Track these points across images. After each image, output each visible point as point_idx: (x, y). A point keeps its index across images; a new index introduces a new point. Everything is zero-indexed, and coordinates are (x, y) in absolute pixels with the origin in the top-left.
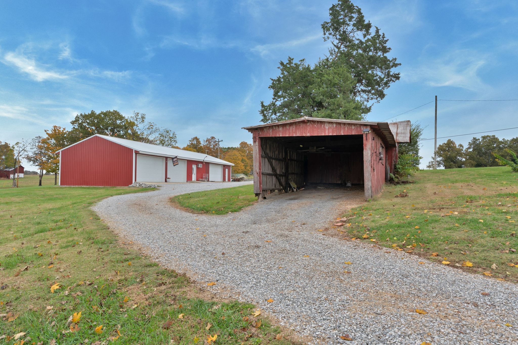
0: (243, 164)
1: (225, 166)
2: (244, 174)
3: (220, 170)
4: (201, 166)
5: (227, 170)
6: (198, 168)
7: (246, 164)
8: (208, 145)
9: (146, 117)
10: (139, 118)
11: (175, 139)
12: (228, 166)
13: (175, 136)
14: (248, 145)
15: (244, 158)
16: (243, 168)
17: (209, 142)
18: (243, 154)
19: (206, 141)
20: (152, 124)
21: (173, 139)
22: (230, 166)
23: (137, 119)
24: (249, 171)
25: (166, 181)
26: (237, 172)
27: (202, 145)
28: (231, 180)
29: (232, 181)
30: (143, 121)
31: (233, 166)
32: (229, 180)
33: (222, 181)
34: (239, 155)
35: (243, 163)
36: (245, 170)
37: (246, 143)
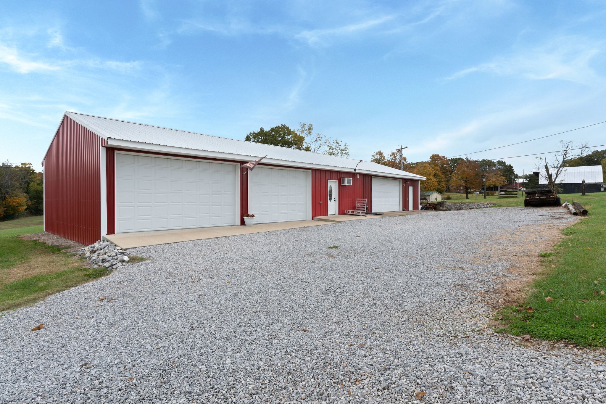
0: (436, 180)
1: (406, 182)
2: (437, 191)
3: (396, 190)
4: (349, 181)
5: (411, 189)
6: (341, 186)
7: (440, 180)
8: (393, 159)
9: (314, 127)
10: (306, 130)
11: (347, 152)
12: (413, 182)
13: (347, 148)
14: (441, 157)
15: (437, 172)
16: (436, 184)
17: (394, 156)
18: (435, 168)
19: (391, 155)
20: (321, 136)
21: (344, 152)
22: (417, 181)
23: (303, 131)
24: (444, 187)
25: (243, 223)
26: (428, 189)
27: (386, 160)
28: (420, 207)
29: (422, 209)
30: (310, 132)
31: (422, 181)
32: (415, 207)
33: (402, 210)
34: (431, 168)
35: (436, 178)
36: (439, 187)
37: (438, 155)
